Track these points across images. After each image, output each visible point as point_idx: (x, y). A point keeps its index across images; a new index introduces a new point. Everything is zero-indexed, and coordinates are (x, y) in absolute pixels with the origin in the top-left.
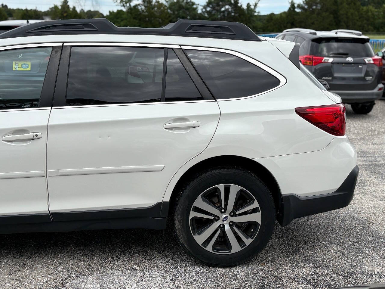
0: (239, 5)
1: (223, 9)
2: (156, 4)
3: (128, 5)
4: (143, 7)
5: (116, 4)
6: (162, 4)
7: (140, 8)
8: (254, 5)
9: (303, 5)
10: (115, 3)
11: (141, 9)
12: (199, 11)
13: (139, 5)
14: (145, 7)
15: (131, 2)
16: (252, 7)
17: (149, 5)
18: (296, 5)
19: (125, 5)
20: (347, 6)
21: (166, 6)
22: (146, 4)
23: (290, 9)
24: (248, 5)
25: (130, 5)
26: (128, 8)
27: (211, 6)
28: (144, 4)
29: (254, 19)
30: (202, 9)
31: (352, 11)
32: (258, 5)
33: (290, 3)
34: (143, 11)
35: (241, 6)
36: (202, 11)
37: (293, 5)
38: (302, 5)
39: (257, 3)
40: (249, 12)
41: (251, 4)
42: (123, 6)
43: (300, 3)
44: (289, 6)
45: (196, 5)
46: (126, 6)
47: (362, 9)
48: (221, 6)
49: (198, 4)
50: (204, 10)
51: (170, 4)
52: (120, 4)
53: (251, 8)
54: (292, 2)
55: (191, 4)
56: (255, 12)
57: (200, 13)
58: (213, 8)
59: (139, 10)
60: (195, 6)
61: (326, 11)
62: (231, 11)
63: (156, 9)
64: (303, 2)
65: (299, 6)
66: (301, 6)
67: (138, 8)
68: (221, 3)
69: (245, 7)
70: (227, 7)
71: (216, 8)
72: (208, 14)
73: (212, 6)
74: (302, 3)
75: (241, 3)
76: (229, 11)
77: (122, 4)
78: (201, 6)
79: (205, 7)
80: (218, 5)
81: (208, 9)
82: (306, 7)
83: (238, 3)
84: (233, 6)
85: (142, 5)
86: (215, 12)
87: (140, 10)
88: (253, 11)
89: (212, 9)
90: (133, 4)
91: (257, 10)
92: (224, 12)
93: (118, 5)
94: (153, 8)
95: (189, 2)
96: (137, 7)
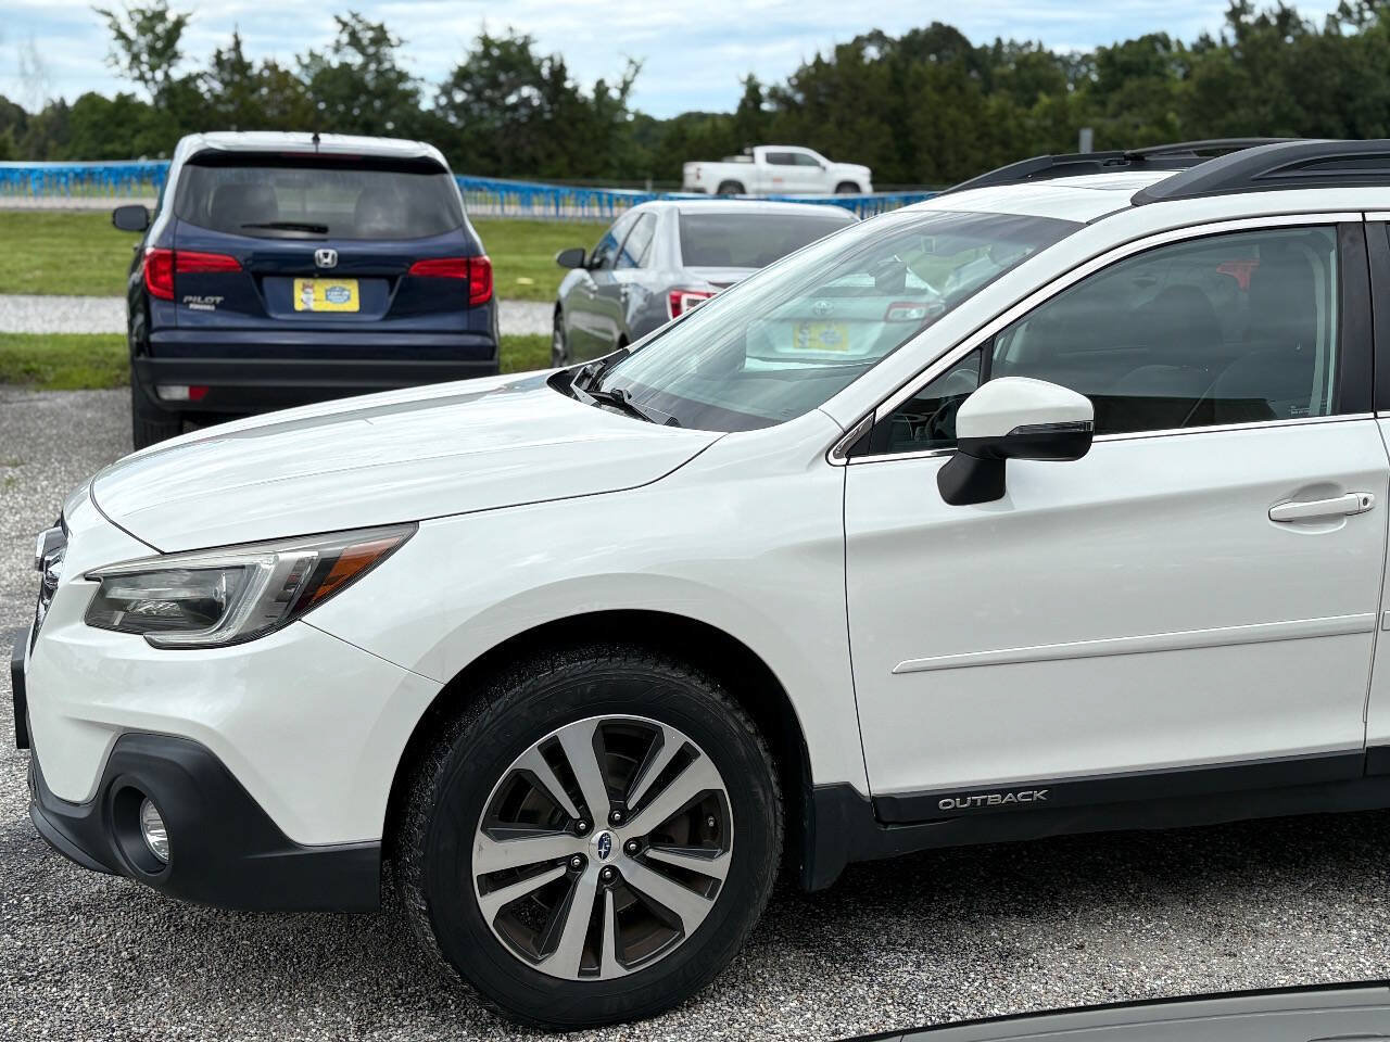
0: (568, 85)
1: (512, 99)
2: (266, 73)
3: (159, 75)
4: (218, 87)
5: (116, 70)
6: (287, 73)
7: (203, 87)
8: (621, 86)
9: (790, 91)
10: (109, 66)
11: (209, 90)
12: (426, 104)
13: (200, 76)
14: (225, 84)
15: (170, 66)
16: (615, 94)
17: (237, 78)
18: (764, 91)
19: (148, 75)
20: (936, 97)
21: (299, 82)
22: (227, 77)
23: (743, 105)
24: (601, 88)
25: (167, 76)
26: (161, 86)
27: (468, 86)
28: (219, 74)
29: (624, 135)
30: (436, 98)
31: (952, 112)
32: (633, 87)
33: (743, 83)
34: (217, 98)
35: (575, 90)
36: (438, 105)
37: (753, 89)
38: (784, 91)
39: (632, 82)
40: (605, 111)
41: (608, 83)
42: (142, 77)
43: (777, 83)
44: (741, 92)
45: (415, 80)
46: (153, 79)
47: (986, 107)
48: (505, 89)
49: (422, 79)
50: (443, 101)
51: (317, 76)
52: (128, 72)
53: (611, 98)
54: (751, 78)
55: (393, 75)
56: (626, 111)
57: (431, 112)
58: (477, 94)
59: (202, 95)
60: (409, 86)
61: (870, 111)
62: (540, 105)
63: (264, 91)
64: (789, 80)
65: (775, 94)
66: (780, 93)
67: (197, 87)
68: (502, 77)
69: (587, 91)
70: (526, 91)
71: (488, 93)
72: (456, 115)
73: (473, 85)
74: (784, 84)
75: (573, 80)
76: (531, 106)
77: (136, 73)
78: (431, 84)
79: (446, 90)
80: (494, 84)
81: (459, 97)
82: (799, 97)
83: (565, 79)
84: (546, 89)
85: (211, 75)
86: (482, 110)
87: (207, 96)
88: (619, 106)
89: (472, 98)
90: (178, 72)
91: (633, 104)
92: (514, 107)
93: (121, 76)
94: (254, 90)
95: (387, 70)
96: (192, 86)
